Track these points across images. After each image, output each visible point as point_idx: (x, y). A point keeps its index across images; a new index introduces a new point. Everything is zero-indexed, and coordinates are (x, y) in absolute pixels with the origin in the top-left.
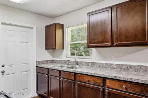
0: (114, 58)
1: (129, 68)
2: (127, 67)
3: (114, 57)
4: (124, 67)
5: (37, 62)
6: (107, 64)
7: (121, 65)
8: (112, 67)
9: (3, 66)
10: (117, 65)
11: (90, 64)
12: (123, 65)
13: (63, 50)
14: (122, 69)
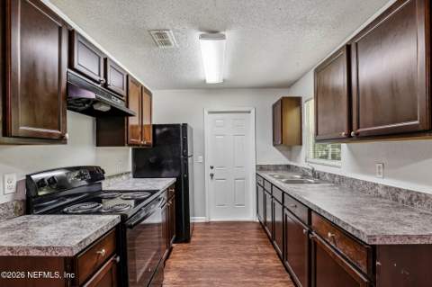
0: (381, 170)
1: (416, 201)
2: (410, 199)
3: (381, 165)
4: (402, 196)
5: (257, 166)
6: (365, 183)
7: (396, 189)
8: (376, 192)
9: (212, 168)
10: (386, 187)
11: (336, 179)
12: (400, 189)
13: (299, 147)
14: (397, 200)
